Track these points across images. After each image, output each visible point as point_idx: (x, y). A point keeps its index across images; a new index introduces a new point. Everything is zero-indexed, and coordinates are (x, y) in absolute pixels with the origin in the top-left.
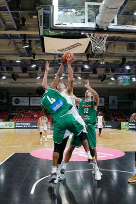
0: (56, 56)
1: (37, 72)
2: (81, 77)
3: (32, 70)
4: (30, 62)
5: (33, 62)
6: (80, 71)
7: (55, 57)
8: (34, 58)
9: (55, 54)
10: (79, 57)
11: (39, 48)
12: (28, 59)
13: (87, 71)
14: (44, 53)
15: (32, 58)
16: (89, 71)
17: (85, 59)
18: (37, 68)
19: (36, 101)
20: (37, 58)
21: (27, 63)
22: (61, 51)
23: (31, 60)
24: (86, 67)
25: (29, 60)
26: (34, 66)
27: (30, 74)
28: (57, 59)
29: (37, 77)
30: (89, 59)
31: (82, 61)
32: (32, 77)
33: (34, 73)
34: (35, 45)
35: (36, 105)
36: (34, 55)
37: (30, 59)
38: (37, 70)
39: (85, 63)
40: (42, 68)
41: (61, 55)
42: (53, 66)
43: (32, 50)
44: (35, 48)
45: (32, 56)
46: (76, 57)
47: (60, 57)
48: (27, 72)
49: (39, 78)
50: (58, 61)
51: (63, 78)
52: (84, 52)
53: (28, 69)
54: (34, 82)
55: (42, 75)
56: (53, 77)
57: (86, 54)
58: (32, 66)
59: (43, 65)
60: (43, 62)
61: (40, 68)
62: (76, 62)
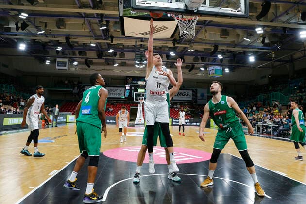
1: (114, 58)
2: (166, 66)
3: (109, 56)
5: (110, 46)
6: (164, 58)
7: (136, 41)
8: (112, 42)
9: (136, 38)
10: (165, 42)
12: (104, 43)
13: (172, 59)
14: (123, 36)
15: (110, 42)
17: (171, 44)
18: (114, 54)
19: (112, 92)
20: (115, 42)
21: (104, 47)
22: (143, 34)
23: (108, 44)
24: (172, 54)
25: (106, 44)
26: (111, 51)
27: (106, 60)
28: (139, 43)
29: (114, 64)
30: (176, 45)
31: (167, 47)
32: (108, 64)
33: (111, 59)
34: (113, 26)
36: (112, 38)
37: (107, 43)
38: (115, 56)
39: (171, 49)
40: (120, 54)
41: (143, 39)
42: (134, 52)
43: (110, 32)
44: (114, 30)
45: (110, 39)
46: (161, 42)
47: (142, 41)
48: (103, 58)
49: (117, 66)
50: (140, 46)
51: (144, 66)
52: (170, 37)
53: (104, 54)
54: (111, 70)
55: (120, 61)
56: (133, 65)
57: (172, 39)
58: (109, 51)
59: (122, 50)
60: (122, 46)
61: (118, 54)
62: (160, 47)
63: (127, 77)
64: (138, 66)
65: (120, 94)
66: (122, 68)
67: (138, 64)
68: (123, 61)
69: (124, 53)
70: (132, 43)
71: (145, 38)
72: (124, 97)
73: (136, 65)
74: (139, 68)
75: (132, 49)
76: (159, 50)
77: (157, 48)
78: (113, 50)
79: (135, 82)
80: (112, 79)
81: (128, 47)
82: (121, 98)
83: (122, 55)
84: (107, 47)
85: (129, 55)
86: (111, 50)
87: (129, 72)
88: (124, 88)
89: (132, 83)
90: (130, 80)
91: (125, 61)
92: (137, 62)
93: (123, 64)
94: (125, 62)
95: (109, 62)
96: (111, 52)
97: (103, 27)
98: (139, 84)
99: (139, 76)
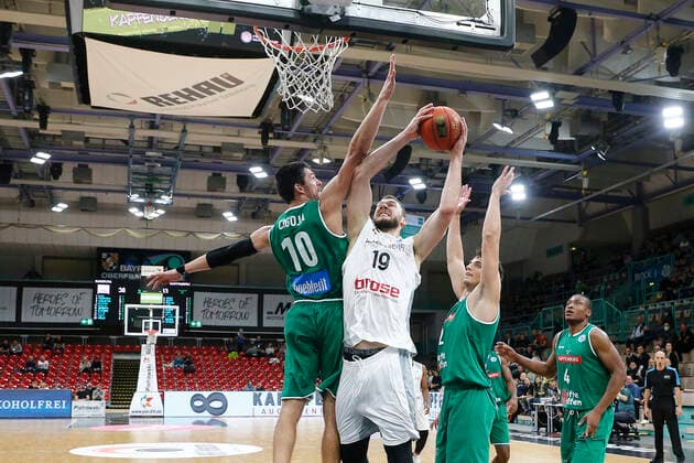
0: (137, 122)
1: (53, 183)
2: (236, 213)
3: (34, 175)
4: (26, 141)
5: (37, 141)
6: (232, 187)
7: (132, 127)
8: (44, 125)
9: (132, 116)
10: (234, 131)
11: (64, 84)
12: (16, 129)
13: (258, 190)
14: (84, 107)
15: (37, 125)
16: (266, 191)
17: (253, 140)
18: (55, 169)
19: (46, 305)
20: (55, 126)
21: (12, 142)
22: (157, 101)
23: (31, 134)
24: (258, 172)
25: (23, 133)
26: (41, 158)
27: (24, 190)
28: (142, 133)
29: (54, 203)
30: (271, 143)
31: (239, 147)
32: (32, 204)
33: (40, 188)
34: (49, 69)
35: (45, 318)
36: (44, 111)
37: (26, 129)
38: (56, 178)
39: (253, 155)
40: (74, 170)
41: (157, 121)
42: (125, 162)
43: (35, 91)
44: (51, 83)
45: (37, 116)
46: (219, 130)
47: (153, 126)
48: (13, 181)
49: (65, 211)
50: (145, 144)
51: (161, 212)
52: (250, 115)
53: (16, 168)
54: (41, 226)
55: (75, 196)
56: (121, 210)
57: (258, 122)
58: (33, 160)
59: (83, 156)
60: (81, 143)
61: (68, 168)
62: (217, 149)
63: (101, 250)
64: (140, 214)
65: (76, 312)
66: (85, 218)
67: (141, 207)
68: (86, 194)
69: (90, 165)
70: (118, 131)
71: (163, 117)
72: (90, 322)
73: (133, 210)
74: (143, 219)
75: (120, 153)
76: (210, 157)
77: (207, 150)
78: (48, 156)
79: (130, 268)
80: (45, 258)
81: (104, 146)
82: (79, 325)
83: (82, 174)
84: (27, 144)
85: (106, 176)
86: (40, 154)
87: (107, 234)
88: (90, 291)
89: (118, 271)
90: (110, 262)
91: (92, 194)
92: (135, 197)
93: (85, 206)
94: (94, 199)
95: (36, 198)
96: (41, 162)
97: (12, 71)
98: (143, 274)
99: (142, 246)
